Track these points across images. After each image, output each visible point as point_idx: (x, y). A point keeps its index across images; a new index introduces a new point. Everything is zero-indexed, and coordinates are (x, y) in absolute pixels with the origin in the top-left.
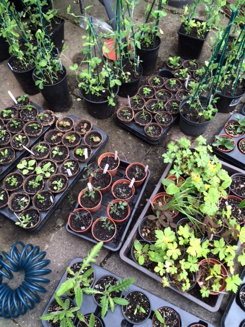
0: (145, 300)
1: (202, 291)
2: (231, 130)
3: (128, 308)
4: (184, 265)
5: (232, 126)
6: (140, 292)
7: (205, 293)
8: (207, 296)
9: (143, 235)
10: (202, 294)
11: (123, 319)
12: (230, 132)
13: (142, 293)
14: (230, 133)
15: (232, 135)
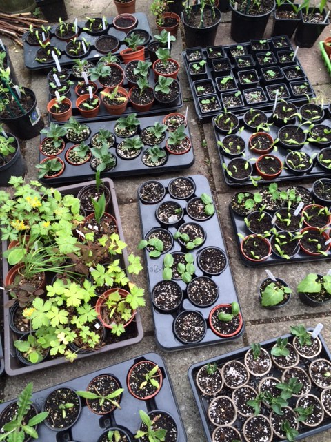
0: (66, 393)
1: (113, 331)
2: (50, 150)
3: (55, 418)
4: (78, 322)
5: (49, 145)
6: (56, 391)
7: (118, 330)
8: (123, 331)
9: (22, 329)
10: (116, 334)
11: (56, 433)
12: (50, 152)
13: (59, 389)
14: (51, 154)
15: (55, 154)
